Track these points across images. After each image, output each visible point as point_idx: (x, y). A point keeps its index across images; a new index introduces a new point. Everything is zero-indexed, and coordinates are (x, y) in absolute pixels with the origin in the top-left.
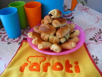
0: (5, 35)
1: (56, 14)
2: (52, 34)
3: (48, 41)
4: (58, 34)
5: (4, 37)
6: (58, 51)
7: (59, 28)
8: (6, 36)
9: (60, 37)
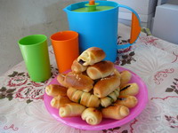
0: (21, 87)
1: (89, 58)
2: (86, 90)
3: (79, 103)
4: (96, 90)
5: (20, 90)
6: (94, 123)
7: (99, 79)
8: (23, 88)
9: (99, 96)
